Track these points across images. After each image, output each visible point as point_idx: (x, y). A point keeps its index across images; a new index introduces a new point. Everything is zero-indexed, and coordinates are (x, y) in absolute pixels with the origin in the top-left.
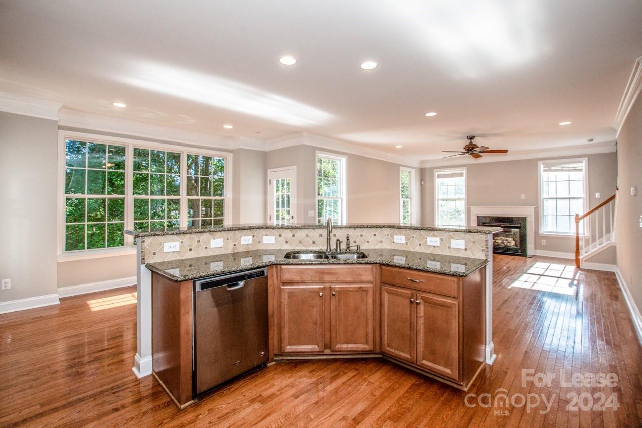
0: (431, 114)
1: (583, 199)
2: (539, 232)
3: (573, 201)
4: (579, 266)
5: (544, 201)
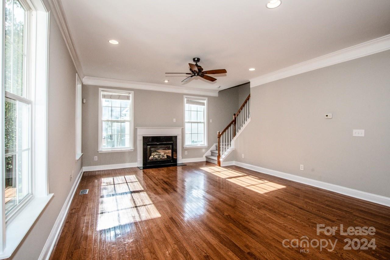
1: (204, 123)
2: (185, 146)
3: (199, 124)
4: (220, 165)
5: (186, 124)
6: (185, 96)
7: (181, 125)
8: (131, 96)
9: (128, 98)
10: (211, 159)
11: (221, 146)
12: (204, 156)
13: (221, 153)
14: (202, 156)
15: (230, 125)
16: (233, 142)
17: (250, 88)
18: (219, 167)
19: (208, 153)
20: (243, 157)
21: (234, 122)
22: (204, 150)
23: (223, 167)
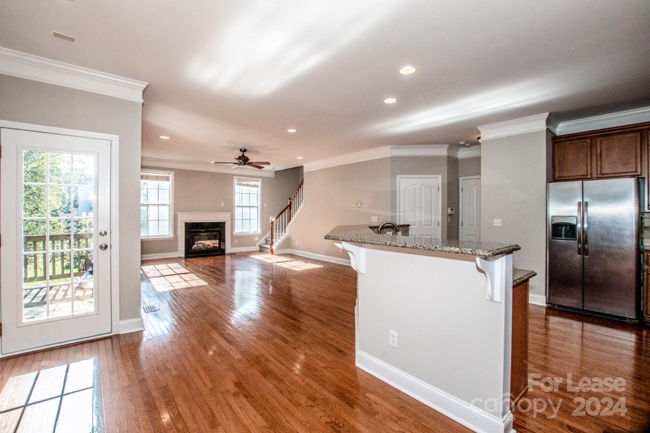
0: (292, 131)
1: (257, 207)
2: (234, 234)
3: (252, 209)
4: (272, 253)
5: (236, 208)
6: (235, 177)
7: (230, 209)
8: (171, 176)
9: (167, 179)
10: (265, 248)
11: (274, 233)
12: (257, 245)
13: (274, 240)
14: (255, 245)
15: (284, 210)
16: (287, 228)
17: (303, 172)
18: (272, 255)
19: (262, 241)
20: (297, 244)
21: (290, 206)
22: (257, 239)
23: (276, 255)
